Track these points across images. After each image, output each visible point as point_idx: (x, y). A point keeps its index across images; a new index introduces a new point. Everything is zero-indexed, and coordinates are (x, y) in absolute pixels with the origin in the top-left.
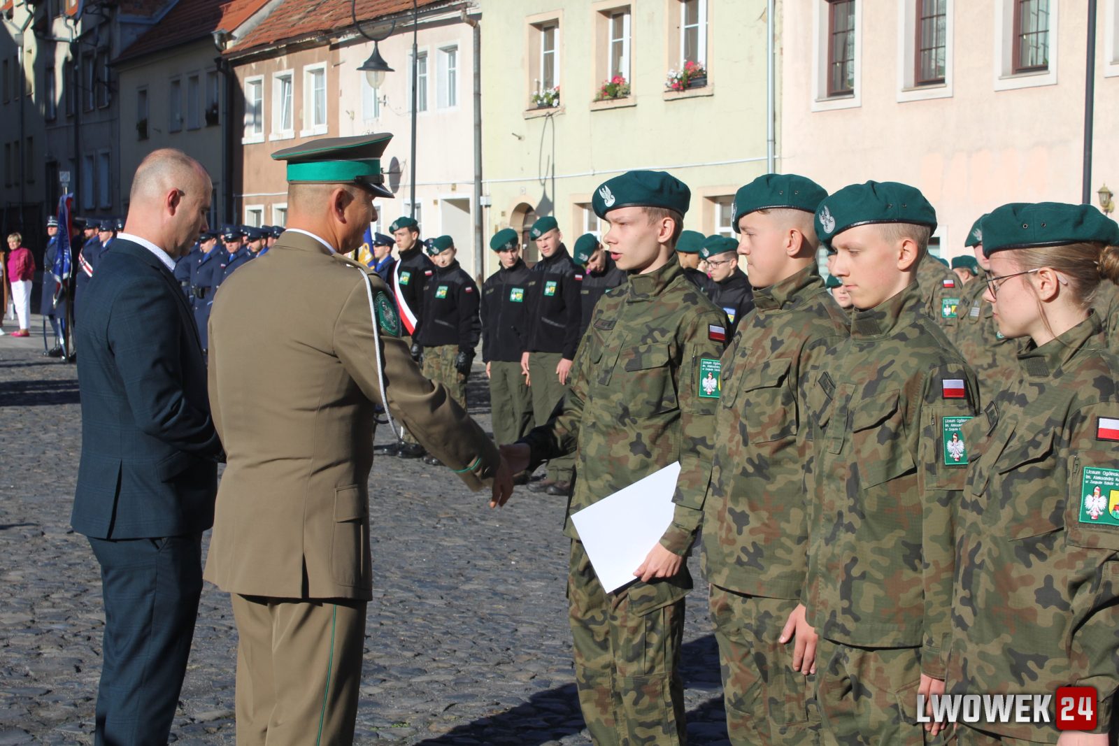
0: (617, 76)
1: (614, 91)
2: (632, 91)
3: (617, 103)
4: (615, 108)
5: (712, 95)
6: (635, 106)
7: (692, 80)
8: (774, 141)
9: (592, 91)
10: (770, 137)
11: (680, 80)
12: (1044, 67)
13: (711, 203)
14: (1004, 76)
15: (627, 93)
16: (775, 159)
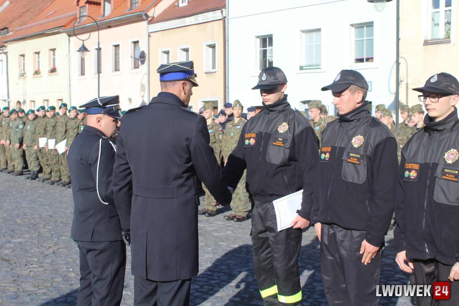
0: (39, 69)
1: (37, 73)
2: (41, 73)
3: (38, 75)
4: (37, 77)
5: (57, 74)
6: (42, 76)
7: (53, 70)
8: (70, 86)
9: (32, 73)
10: (69, 85)
11: (51, 70)
12: (119, 70)
13: (58, 101)
14: (113, 71)
15: (40, 73)
16: (70, 91)
